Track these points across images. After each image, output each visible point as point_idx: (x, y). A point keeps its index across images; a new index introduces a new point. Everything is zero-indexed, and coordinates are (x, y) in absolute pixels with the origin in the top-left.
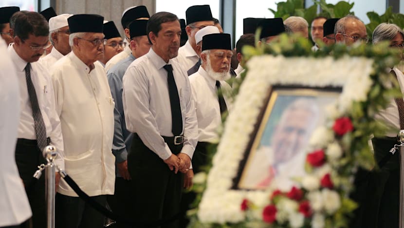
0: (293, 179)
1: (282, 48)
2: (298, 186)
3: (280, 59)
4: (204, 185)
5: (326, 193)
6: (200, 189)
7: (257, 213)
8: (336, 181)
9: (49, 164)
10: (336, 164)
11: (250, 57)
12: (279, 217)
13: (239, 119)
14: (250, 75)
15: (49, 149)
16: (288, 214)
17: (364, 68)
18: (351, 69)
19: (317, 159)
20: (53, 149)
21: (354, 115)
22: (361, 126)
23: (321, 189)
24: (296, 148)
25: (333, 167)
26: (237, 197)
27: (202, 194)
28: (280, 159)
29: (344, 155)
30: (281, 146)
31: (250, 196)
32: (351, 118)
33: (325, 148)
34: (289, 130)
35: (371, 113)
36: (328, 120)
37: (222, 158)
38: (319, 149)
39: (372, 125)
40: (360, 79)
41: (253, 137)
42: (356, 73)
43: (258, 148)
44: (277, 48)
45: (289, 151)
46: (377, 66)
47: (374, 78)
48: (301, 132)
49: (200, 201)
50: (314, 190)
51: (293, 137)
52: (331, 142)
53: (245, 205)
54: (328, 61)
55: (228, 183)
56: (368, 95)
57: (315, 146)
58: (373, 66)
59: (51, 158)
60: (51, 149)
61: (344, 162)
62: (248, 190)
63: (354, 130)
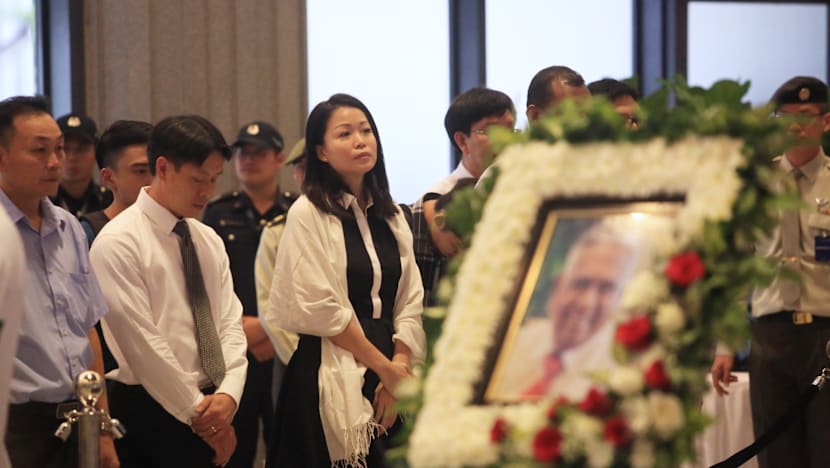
0: (590, 375)
1: (565, 126)
2: (602, 390)
3: (561, 148)
4: (419, 401)
5: (656, 399)
6: (411, 408)
7: (524, 446)
8: (675, 374)
9: (86, 410)
10: (674, 342)
11: (503, 146)
12: (567, 448)
13: (484, 268)
14: (503, 182)
15: (86, 378)
16: (583, 444)
17: (725, 156)
18: (702, 160)
19: (638, 336)
20: (94, 378)
21: (708, 248)
22: (723, 268)
23: (645, 392)
24: (597, 318)
25: (668, 349)
26: (483, 418)
27: (414, 418)
28: (566, 341)
29: (689, 325)
30: (567, 314)
31: (510, 415)
32: (701, 254)
33: (652, 313)
34: (582, 284)
35: (740, 242)
36: (657, 260)
37: (453, 343)
38: (641, 315)
39: (744, 267)
40: (719, 177)
41: (511, 301)
42: (711, 166)
43: (523, 323)
44: (555, 127)
45: (584, 325)
46: (751, 151)
47: (746, 174)
48: (606, 286)
49: (410, 431)
50: (634, 395)
51: (590, 298)
52: (662, 301)
53: (500, 432)
54: (656, 147)
55: (466, 392)
56: (735, 208)
57: (632, 311)
58: (743, 152)
59: (90, 398)
60: (90, 377)
61: (689, 338)
62: (505, 404)
63: (707, 275)
